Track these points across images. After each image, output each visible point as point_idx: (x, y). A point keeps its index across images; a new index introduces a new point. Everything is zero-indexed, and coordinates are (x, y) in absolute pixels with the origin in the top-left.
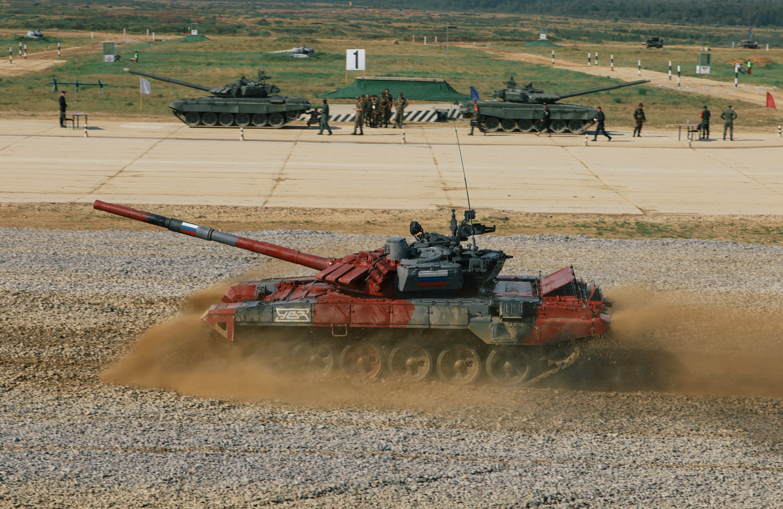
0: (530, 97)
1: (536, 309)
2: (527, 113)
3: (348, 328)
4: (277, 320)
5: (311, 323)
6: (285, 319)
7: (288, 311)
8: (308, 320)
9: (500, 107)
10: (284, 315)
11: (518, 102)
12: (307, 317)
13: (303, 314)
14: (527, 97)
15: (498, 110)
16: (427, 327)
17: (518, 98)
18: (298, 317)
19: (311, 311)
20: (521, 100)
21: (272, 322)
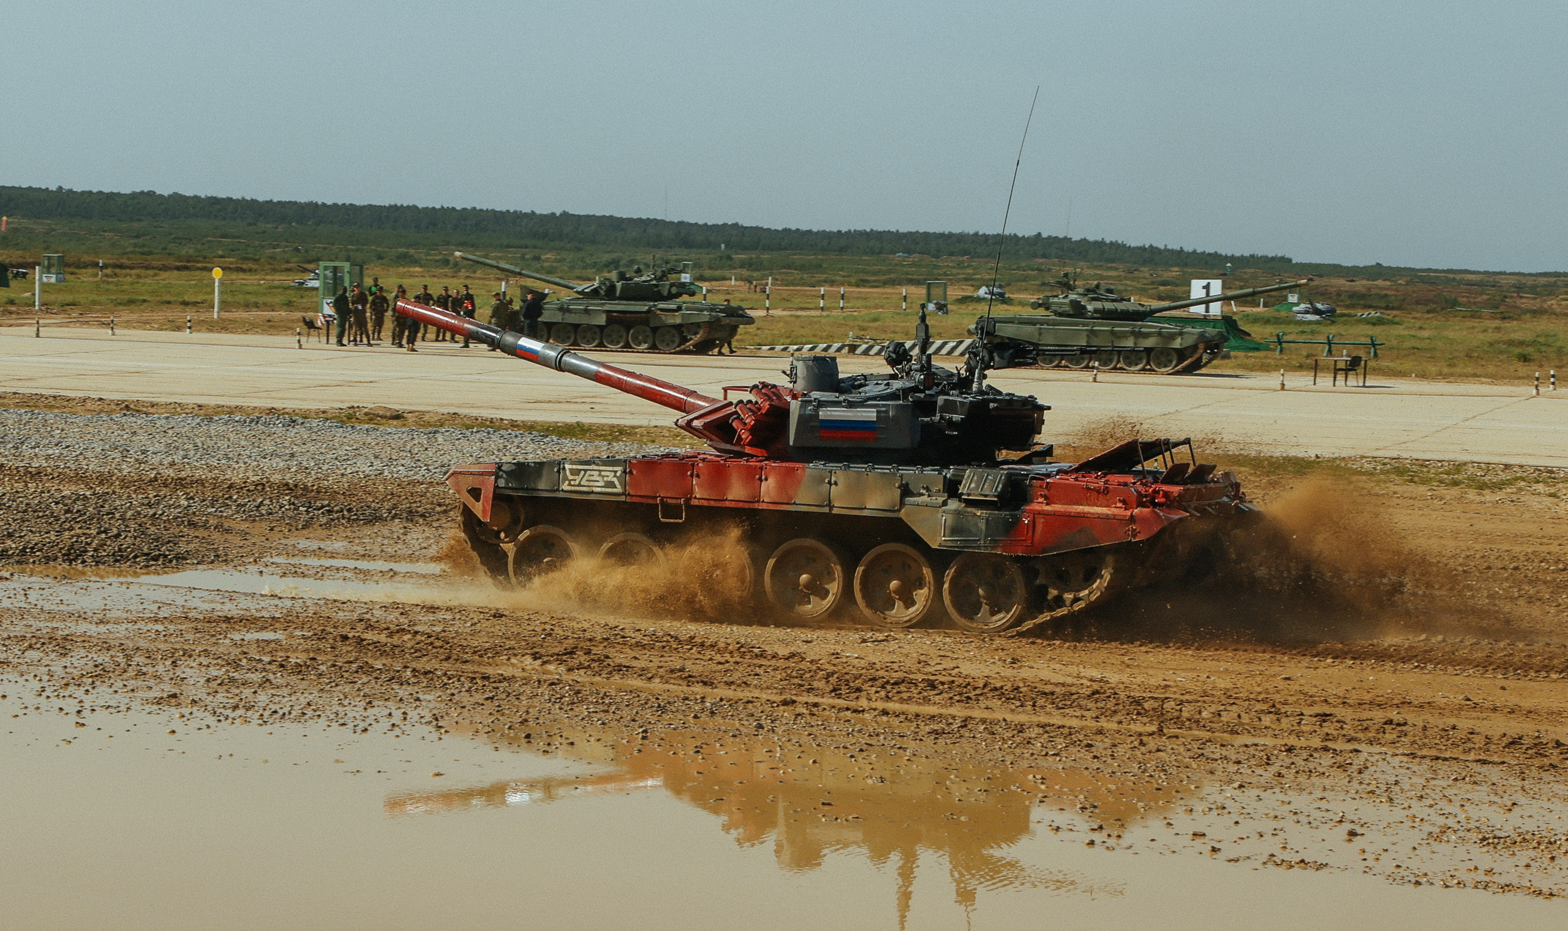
0: (1090, 308)
1: (1031, 485)
2: (1078, 335)
3: (689, 507)
4: (565, 487)
5: (623, 494)
6: (579, 485)
7: (586, 471)
8: (619, 489)
9: (1031, 322)
10: (578, 478)
11: (1069, 316)
12: (617, 483)
13: (611, 478)
14: (1084, 307)
15: (1029, 329)
16: (826, 510)
17: (1067, 309)
18: (602, 484)
19: (625, 472)
20: (1071, 312)
21: (558, 490)
